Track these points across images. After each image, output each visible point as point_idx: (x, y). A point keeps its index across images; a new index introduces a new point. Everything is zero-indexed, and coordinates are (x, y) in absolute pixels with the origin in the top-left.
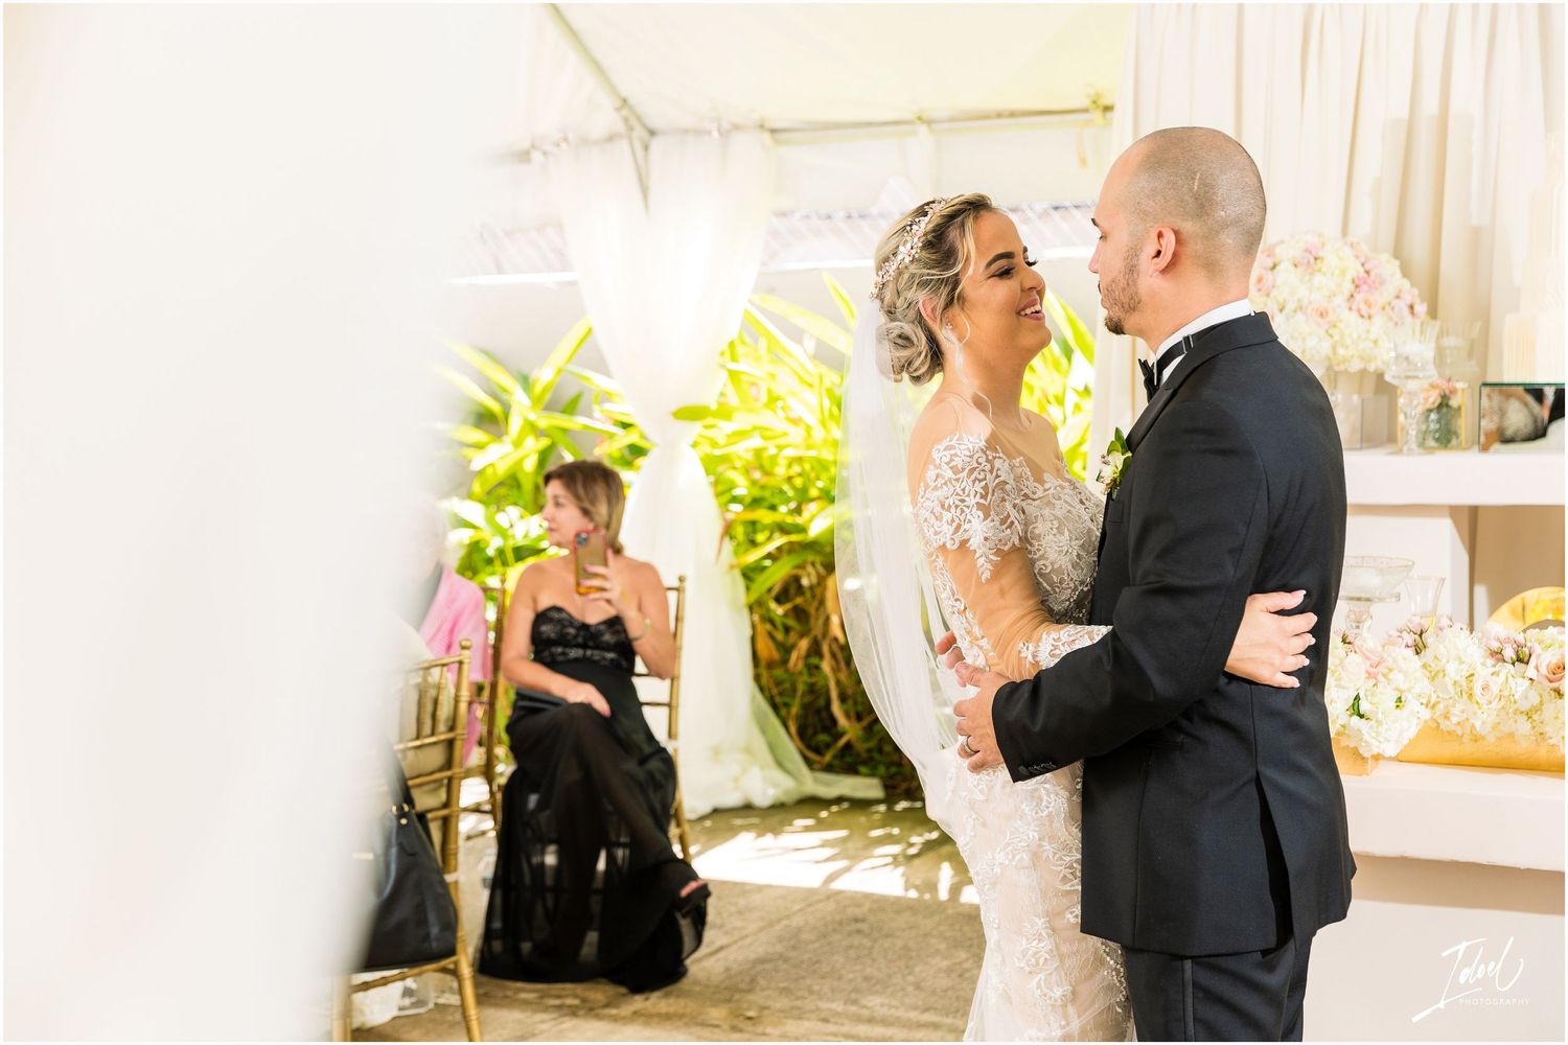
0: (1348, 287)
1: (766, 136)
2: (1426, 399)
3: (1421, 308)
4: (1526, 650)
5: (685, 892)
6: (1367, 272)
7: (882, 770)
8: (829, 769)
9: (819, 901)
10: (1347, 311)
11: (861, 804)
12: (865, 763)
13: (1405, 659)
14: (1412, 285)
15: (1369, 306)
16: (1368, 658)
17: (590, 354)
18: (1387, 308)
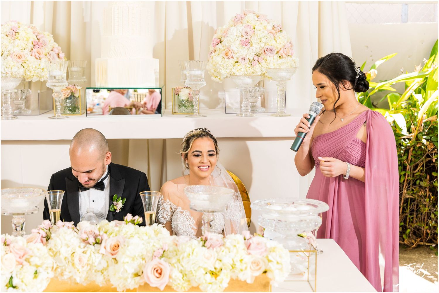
0: (30, 46)
2: (65, 94)
3: (62, 55)
4: (100, 237)
6: (38, 39)
10: (30, 56)
13: (38, 249)
14: (59, 45)
15: (40, 54)
16: (17, 253)
18: (48, 55)
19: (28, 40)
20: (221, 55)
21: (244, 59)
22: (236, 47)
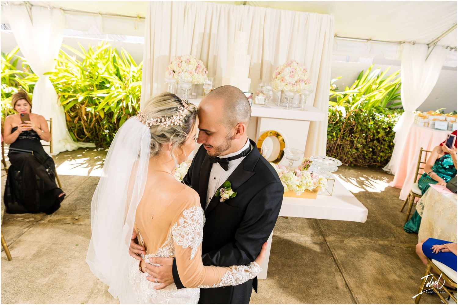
0: (195, 68)
1: (62, 11)
5: (60, 196)
6: (198, 65)
7: (95, 142)
8: (84, 142)
9: (87, 179)
10: (195, 73)
11: (91, 149)
12: (92, 140)
15: (199, 72)
17: (19, 52)
18: (202, 72)
19: (195, 64)
20: (280, 80)
21: (290, 83)
22: (287, 78)
